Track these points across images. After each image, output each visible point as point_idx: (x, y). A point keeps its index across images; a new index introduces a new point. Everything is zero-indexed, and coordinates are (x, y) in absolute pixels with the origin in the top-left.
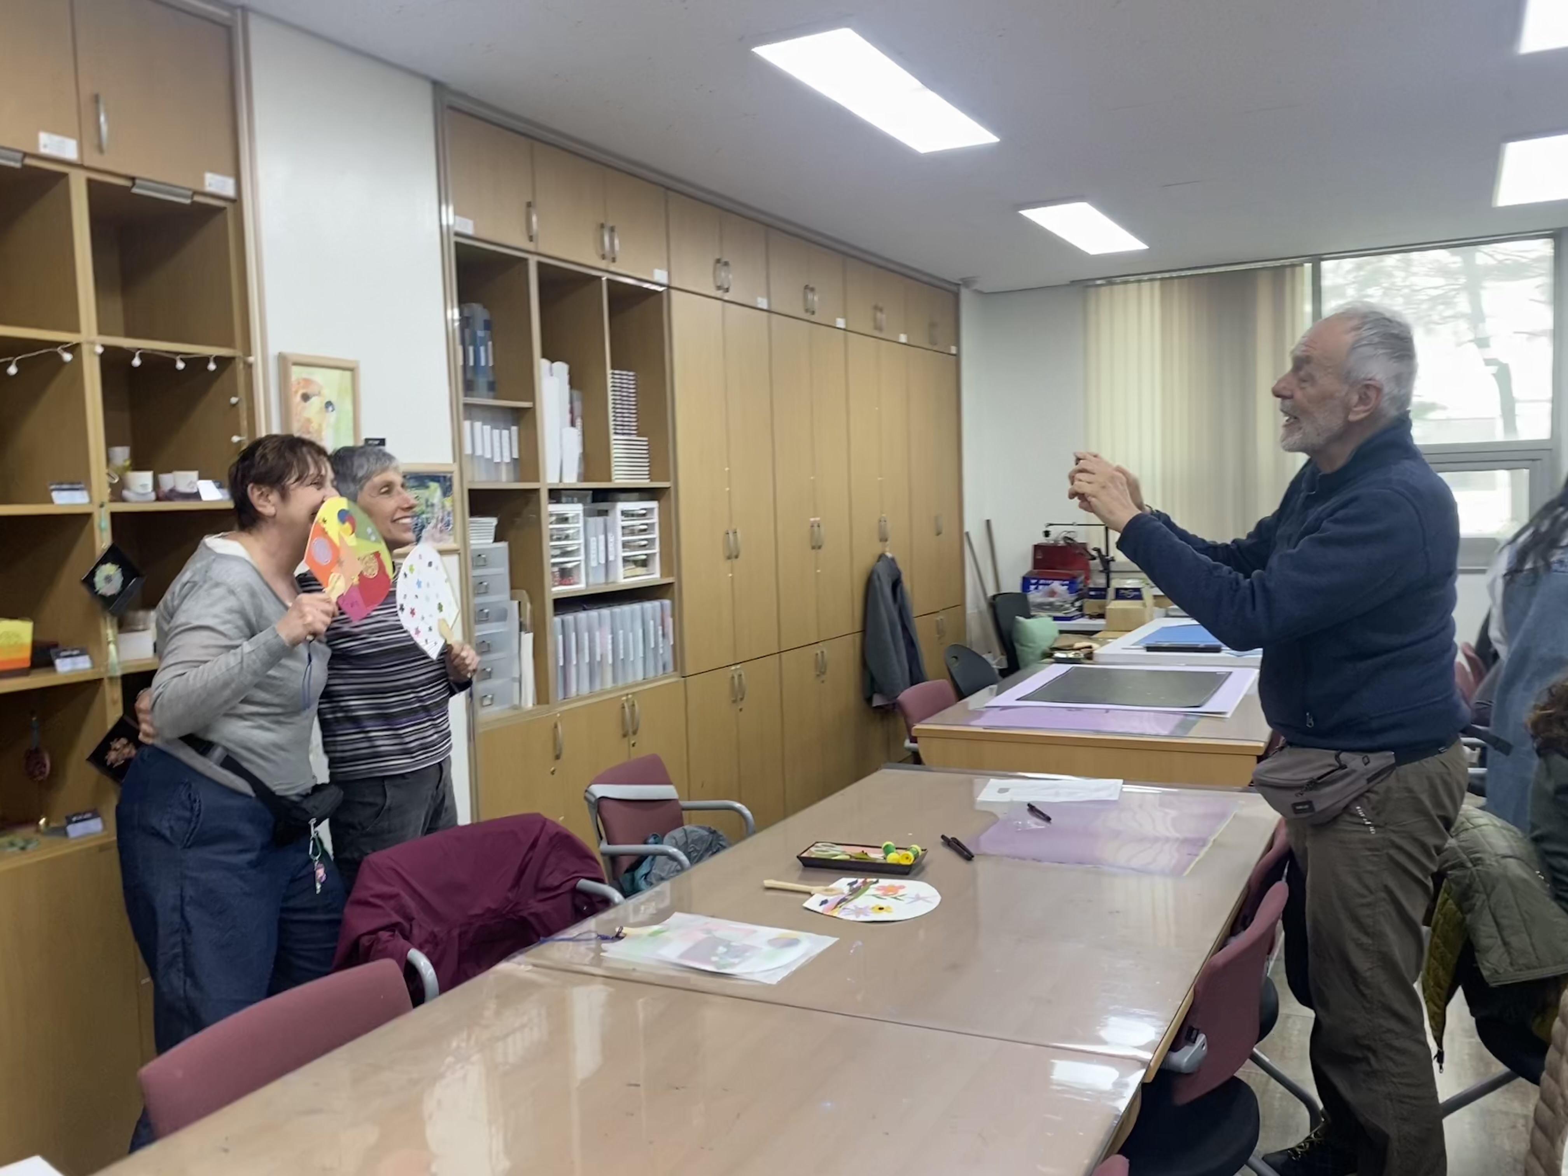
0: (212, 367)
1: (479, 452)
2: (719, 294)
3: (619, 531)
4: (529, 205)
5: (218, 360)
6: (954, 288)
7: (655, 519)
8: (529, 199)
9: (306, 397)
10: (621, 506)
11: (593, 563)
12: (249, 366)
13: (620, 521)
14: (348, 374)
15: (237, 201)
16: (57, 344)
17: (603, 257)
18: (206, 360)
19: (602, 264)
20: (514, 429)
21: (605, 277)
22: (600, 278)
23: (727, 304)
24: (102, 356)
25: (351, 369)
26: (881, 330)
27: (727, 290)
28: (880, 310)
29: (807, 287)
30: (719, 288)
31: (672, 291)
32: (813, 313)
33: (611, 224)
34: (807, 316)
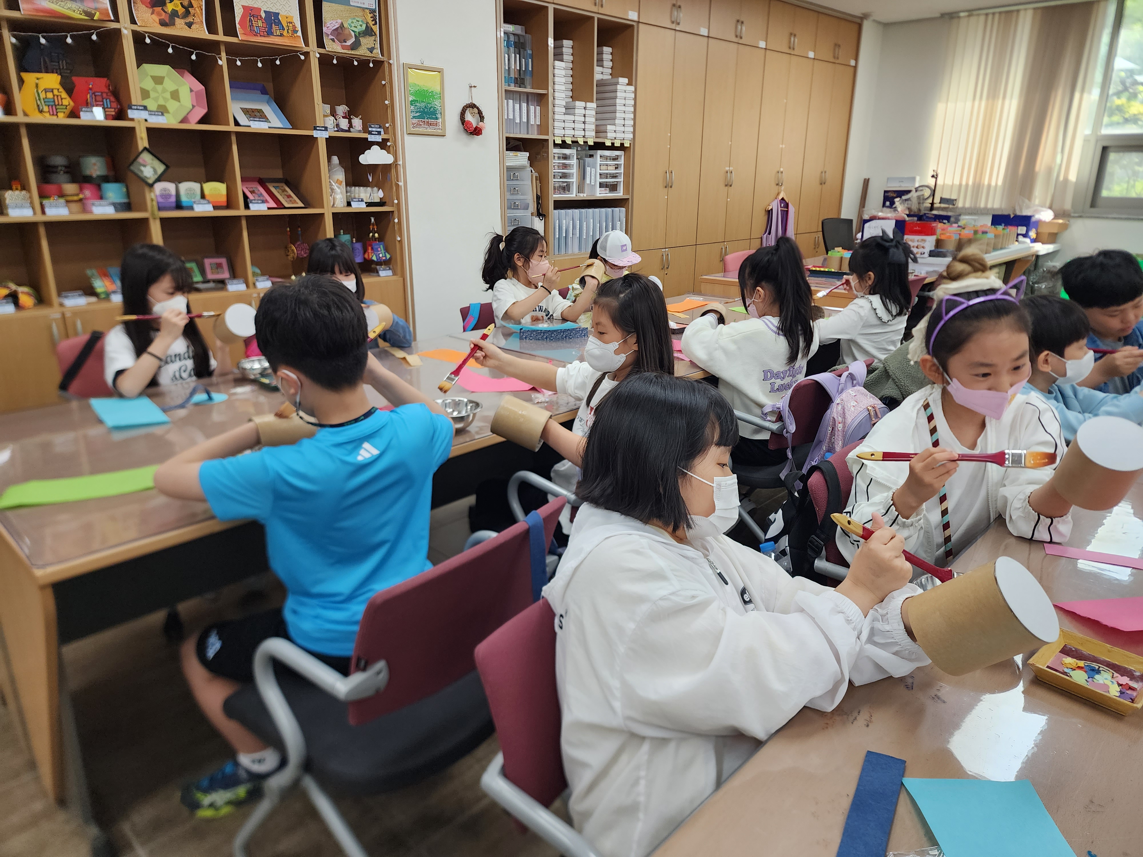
0: (372, 64)
2: (673, 26)
3: (598, 167)
5: (375, 60)
6: (859, 21)
7: (621, 161)
10: (600, 153)
12: (390, 66)
13: (600, 161)
17: (595, 4)
18: (368, 61)
19: (595, 9)
20: (538, 106)
21: (596, 17)
22: (593, 18)
23: (677, 33)
24: (319, 59)
26: (794, 49)
27: (678, 24)
28: (795, 35)
29: (738, 21)
30: (673, 22)
31: (640, 25)
32: (741, 38)
34: (736, 40)
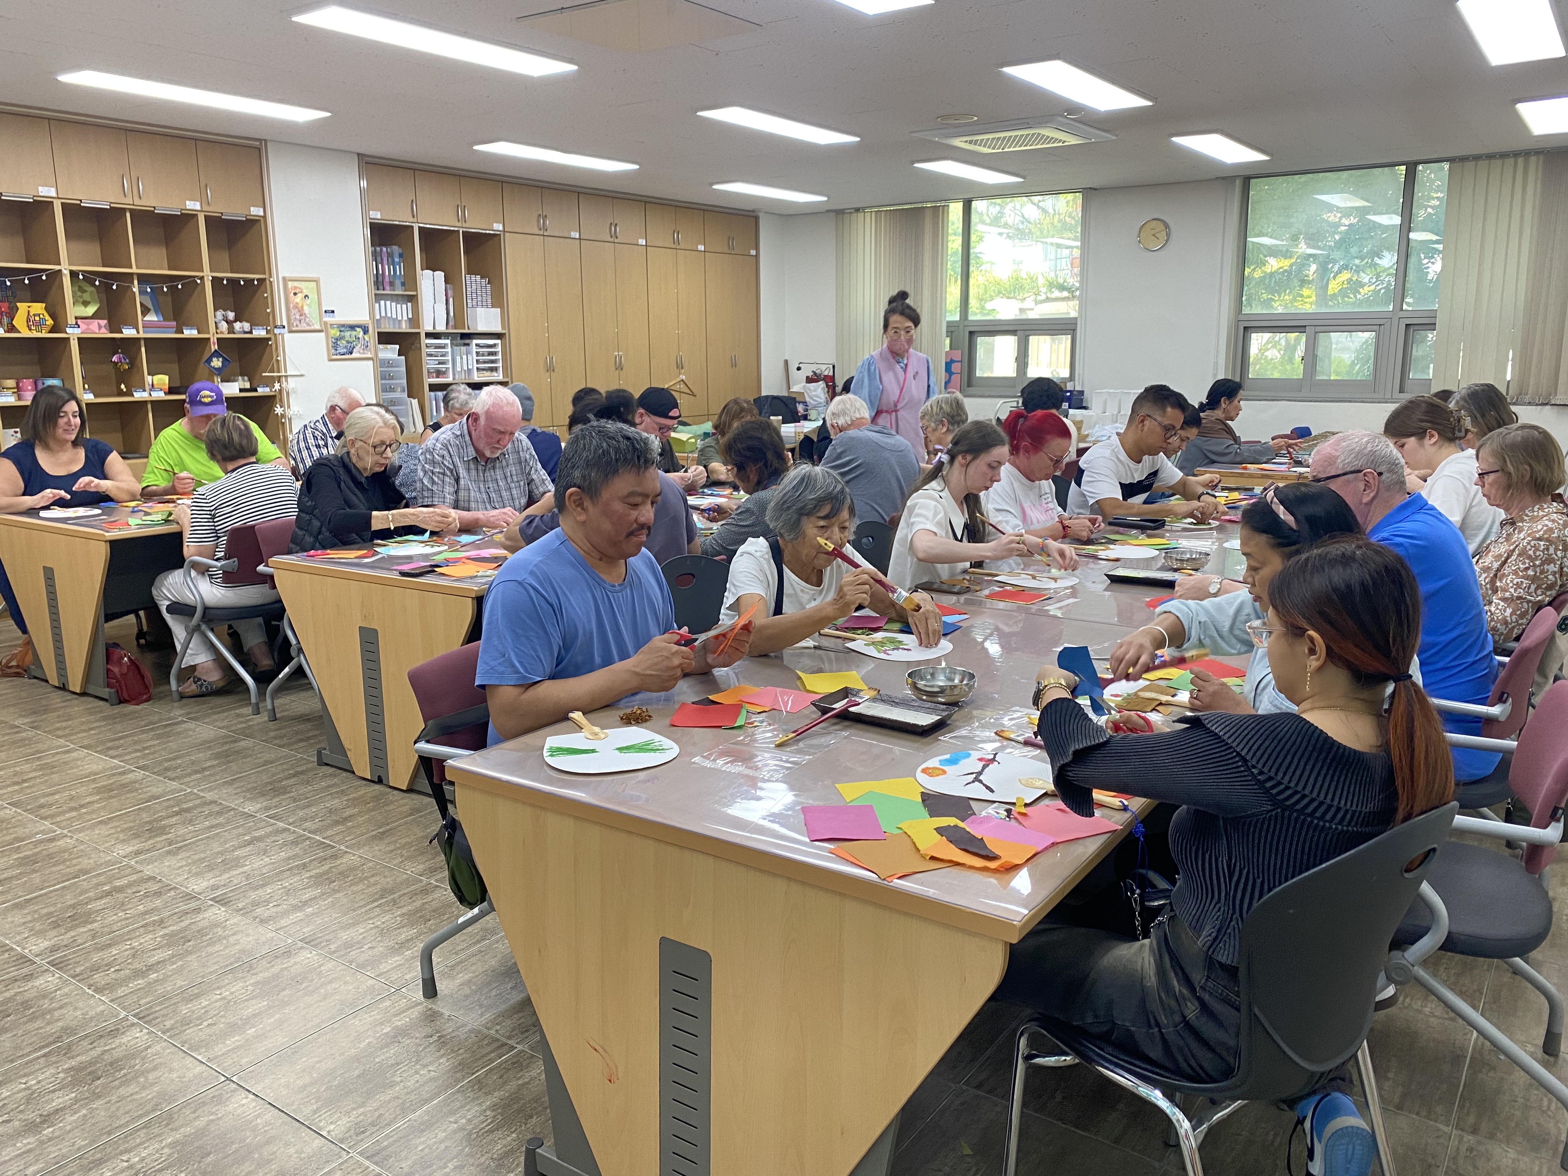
0: (256, 282)
1: (389, 315)
2: (541, 233)
3: (474, 354)
4: (413, 201)
5: (258, 280)
7: (499, 349)
8: (413, 199)
9: (295, 294)
10: (475, 342)
11: (459, 369)
12: (271, 282)
13: (474, 349)
14: (314, 284)
15: (264, 217)
16: (195, 277)
17: (459, 221)
18: (253, 280)
19: (460, 224)
20: (409, 304)
21: (461, 230)
22: (458, 231)
23: (546, 237)
24: (212, 281)
25: (317, 281)
26: (678, 244)
27: (547, 230)
28: (679, 232)
29: (611, 223)
30: (540, 229)
31: (507, 234)
32: (617, 238)
33: (463, 204)
34: (612, 240)
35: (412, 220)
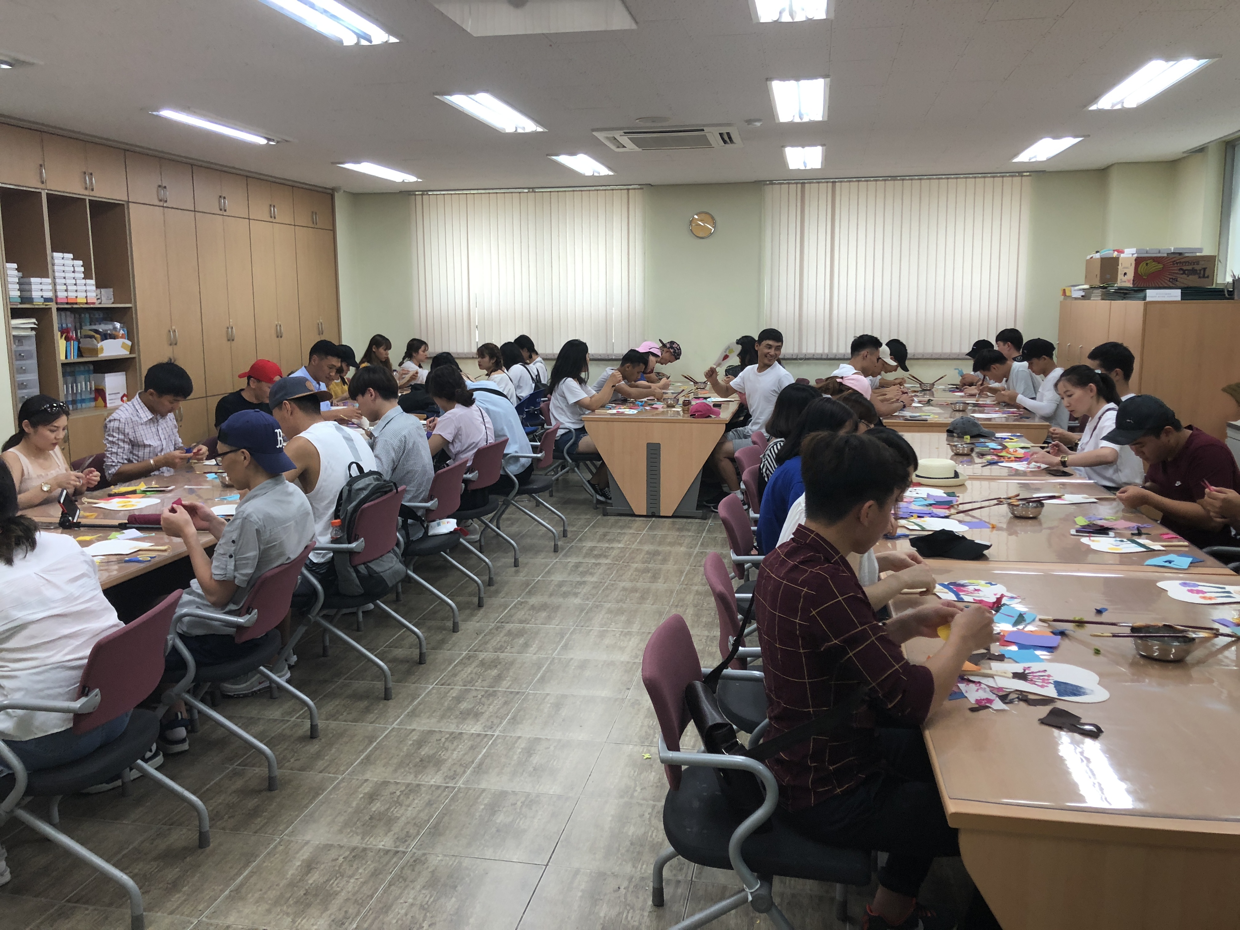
2: (161, 204)
4: (41, 166)
6: (330, 191)
8: (41, 162)
17: (86, 188)
19: (86, 193)
21: (87, 198)
22: (85, 199)
23: (166, 209)
26: (275, 218)
27: (166, 201)
28: (274, 206)
29: (220, 197)
30: (161, 201)
31: (131, 205)
32: (225, 211)
33: (90, 172)
34: (221, 213)
35: (40, 185)
